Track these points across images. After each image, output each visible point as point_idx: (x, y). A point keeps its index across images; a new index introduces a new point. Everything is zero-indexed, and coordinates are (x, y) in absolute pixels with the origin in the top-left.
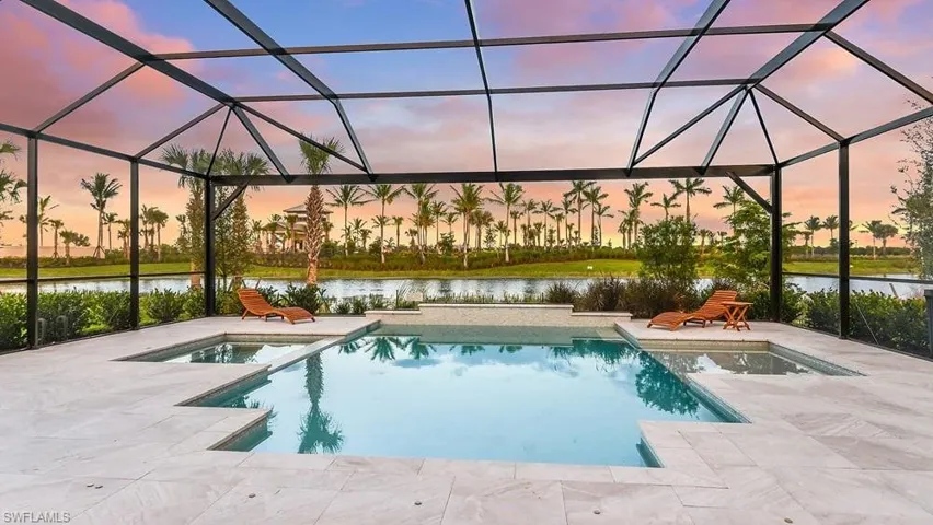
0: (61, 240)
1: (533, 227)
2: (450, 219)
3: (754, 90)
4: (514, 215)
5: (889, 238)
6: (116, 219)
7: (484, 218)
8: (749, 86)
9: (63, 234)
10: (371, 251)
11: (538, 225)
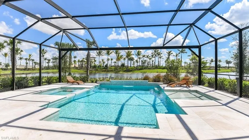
0: (34, 64)
1: (144, 61)
2: (124, 59)
3: (193, 26)
4: (139, 58)
5: (230, 64)
6: (47, 59)
7: (132, 59)
8: (192, 25)
9: (35, 63)
10: (105, 67)
11: (145, 61)
